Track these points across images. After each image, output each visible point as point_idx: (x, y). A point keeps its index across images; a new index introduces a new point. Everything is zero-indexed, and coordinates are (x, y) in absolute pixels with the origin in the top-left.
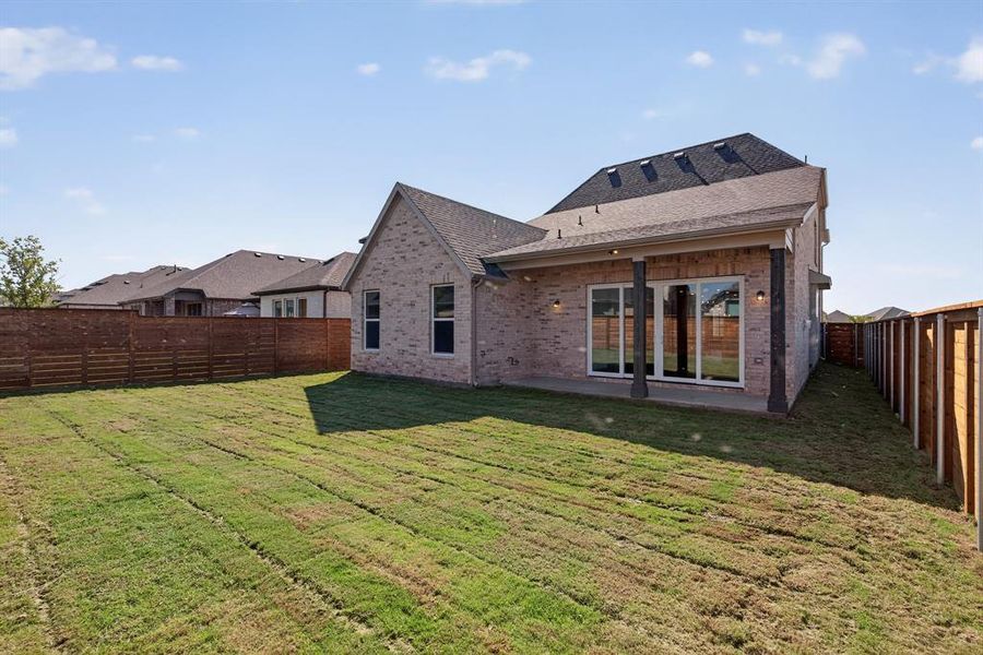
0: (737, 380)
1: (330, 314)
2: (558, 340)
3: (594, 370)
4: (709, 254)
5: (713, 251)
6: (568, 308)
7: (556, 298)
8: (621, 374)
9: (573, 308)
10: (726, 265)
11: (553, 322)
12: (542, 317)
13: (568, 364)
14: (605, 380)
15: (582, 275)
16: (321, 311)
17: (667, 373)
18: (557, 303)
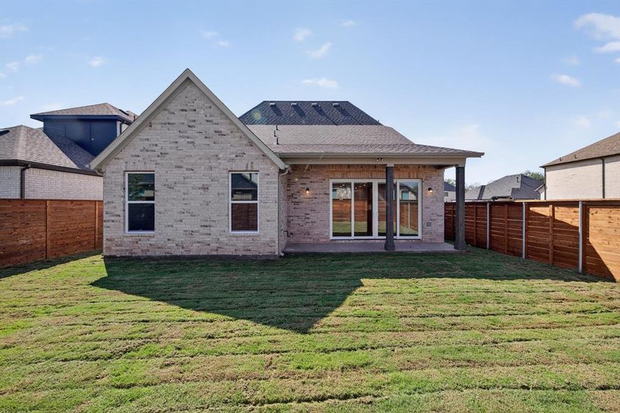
0: (417, 235)
1: (29, 195)
2: (308, 216)
3: (333, 236)
4: (406, 166)
5: (407, 165)
6: (316, 194)
7: (306, 186)
8: (353, 237)
9: (320, 194)
10: (414, 172)
11: (303, 204)
12: (295, 200)
13: (316, 232)
14: (343, 242)
15: (327, 172)
16: (18, 192)
17: (380, 234)
18: (308, 189)
